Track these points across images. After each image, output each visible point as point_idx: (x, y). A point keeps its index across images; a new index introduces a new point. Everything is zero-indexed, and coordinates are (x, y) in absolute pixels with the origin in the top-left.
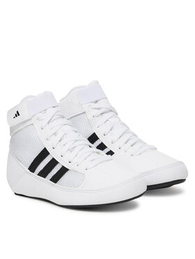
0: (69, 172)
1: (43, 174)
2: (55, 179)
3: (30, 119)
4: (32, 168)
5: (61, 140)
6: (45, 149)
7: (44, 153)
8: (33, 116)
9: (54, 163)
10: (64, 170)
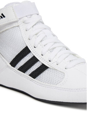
0: (48, 69)
1: (23, 69)
2: (34, 75)
3: (17, 22)
4: (14, 63)
5: (42, 41)
6: (27, 48)
7: (26, 51)
8: (20, 19)
9: (34, 60)
10: (43, 68)
